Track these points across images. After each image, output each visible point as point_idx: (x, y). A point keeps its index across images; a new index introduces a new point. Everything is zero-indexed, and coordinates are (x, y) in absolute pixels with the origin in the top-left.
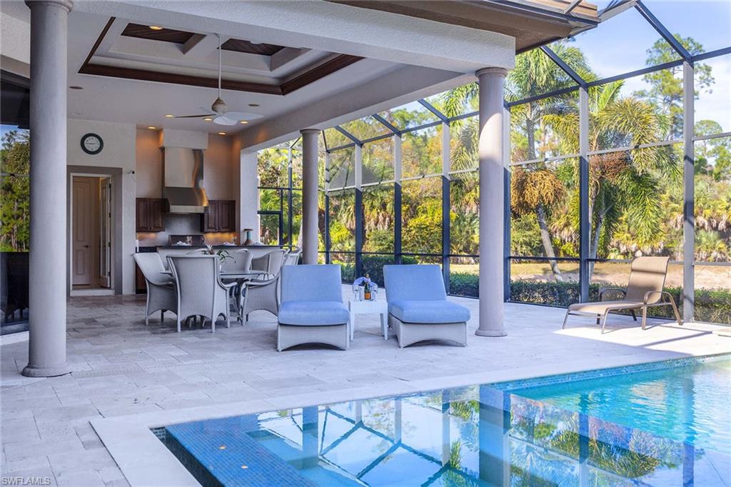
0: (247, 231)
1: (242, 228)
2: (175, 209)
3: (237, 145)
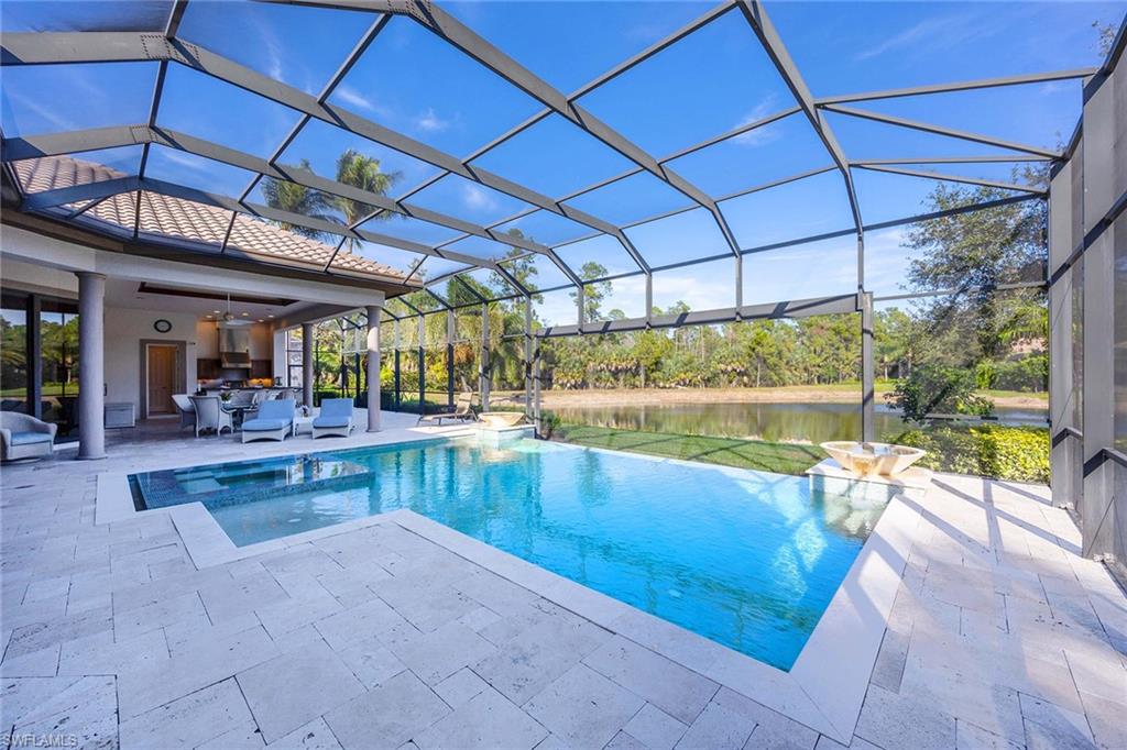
0: (278, 378)
1: (275, 376)
2: (227, 365)
3: (272, 328)
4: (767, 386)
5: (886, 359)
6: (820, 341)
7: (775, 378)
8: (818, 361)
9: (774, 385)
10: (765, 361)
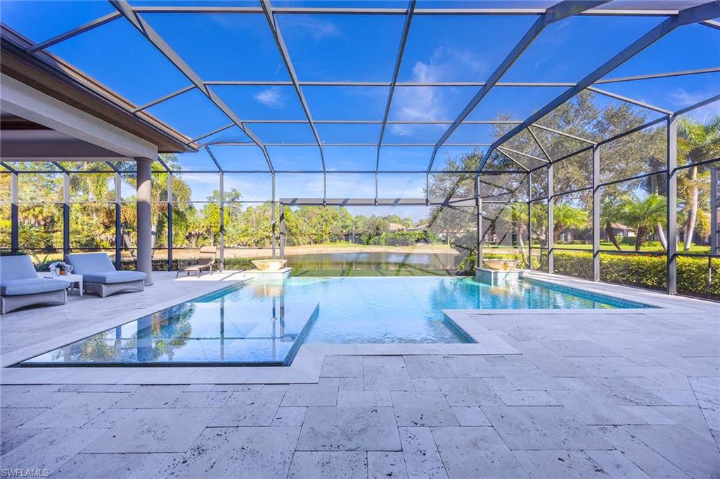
4: (291, 245)
5: (344, 231)
6: (314, 220)
7: (295, 241)
8: (314, 232)
9: (294, 245)
10: (290, 231)
